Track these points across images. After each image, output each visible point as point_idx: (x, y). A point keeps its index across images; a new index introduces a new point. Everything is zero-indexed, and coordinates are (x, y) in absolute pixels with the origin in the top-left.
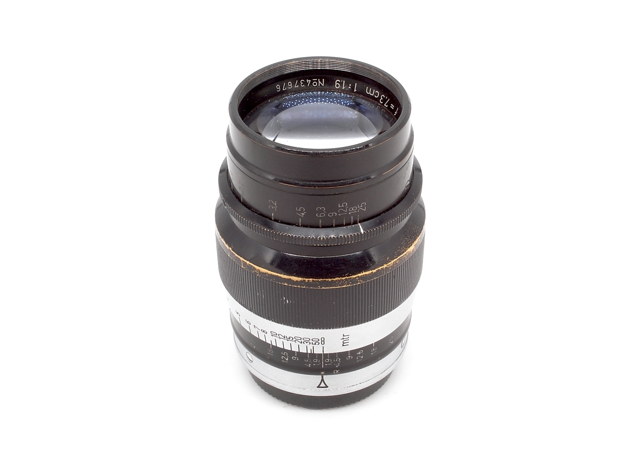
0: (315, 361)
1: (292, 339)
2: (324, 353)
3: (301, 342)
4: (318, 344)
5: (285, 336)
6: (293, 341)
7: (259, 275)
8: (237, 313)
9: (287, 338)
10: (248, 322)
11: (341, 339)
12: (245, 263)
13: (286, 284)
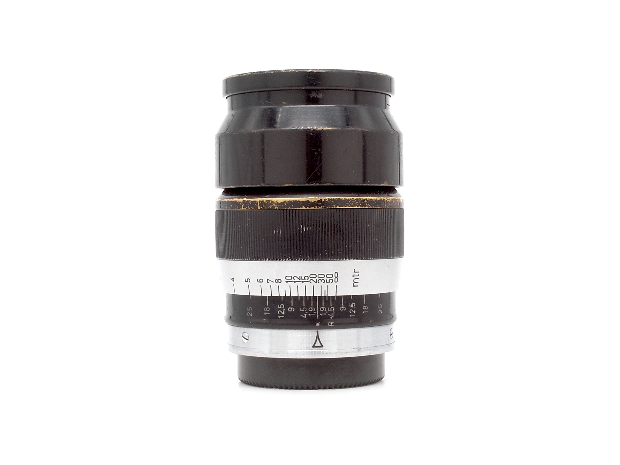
1: (307, 279)
3: (315, 281)
4: (332, 282)
5: (300, 277)
6: (308, 281)
7: (277, 208)
8: (246, 282)
9: (302, 279)
10: (260, 281)
11: (352, 276)
12: (262, 202)
13: (304, 208)
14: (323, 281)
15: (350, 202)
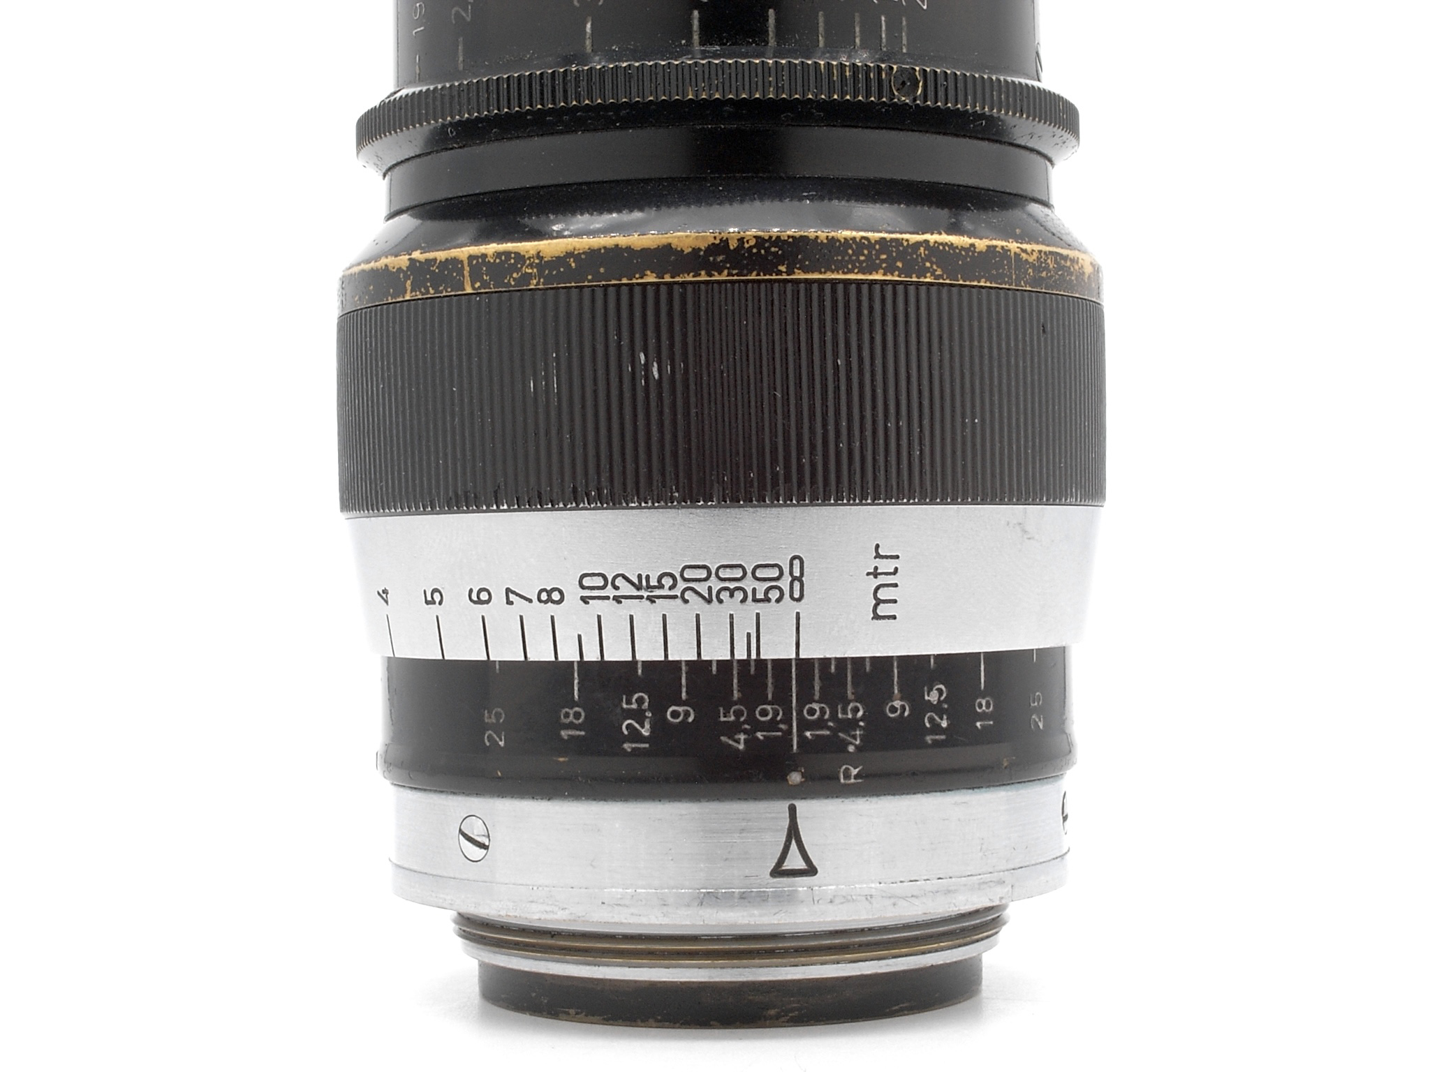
0: (764, 713)
1: (670, 588)
2: (802, 656)
3: (706, 594)
4: (778, 601)
5: (640, 576)
6: (675, 597)
7: (538, 284)
8: (427, 602)
9: (649, 587)
10: (480, 598)
11: (868, 574)
12: (480, 260)
13: (651, 278)
14: (739, 595)
15: (850, 252)
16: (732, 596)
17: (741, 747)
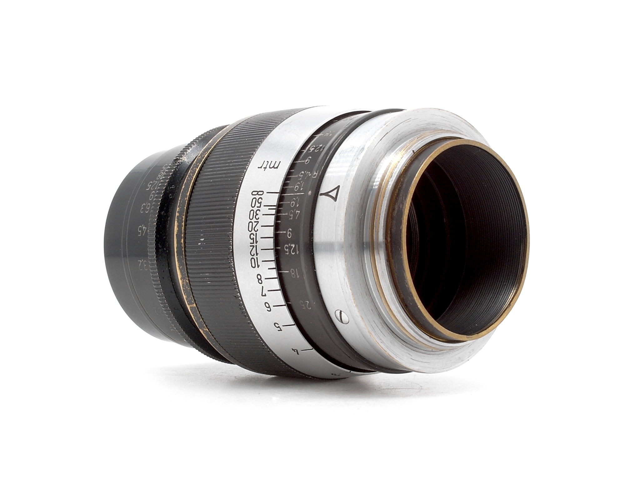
0: (293, 205)
1: (254, 235)
2: (279, 191)
3: (256, 223)
4: (262, 199)
5: (251, 246)
6: (256, 234)
9: (253, 243)
10: (268, 307)
12: (188, 301)
14: (258, 212)
16: (258, 215)
17: (299, 212)
